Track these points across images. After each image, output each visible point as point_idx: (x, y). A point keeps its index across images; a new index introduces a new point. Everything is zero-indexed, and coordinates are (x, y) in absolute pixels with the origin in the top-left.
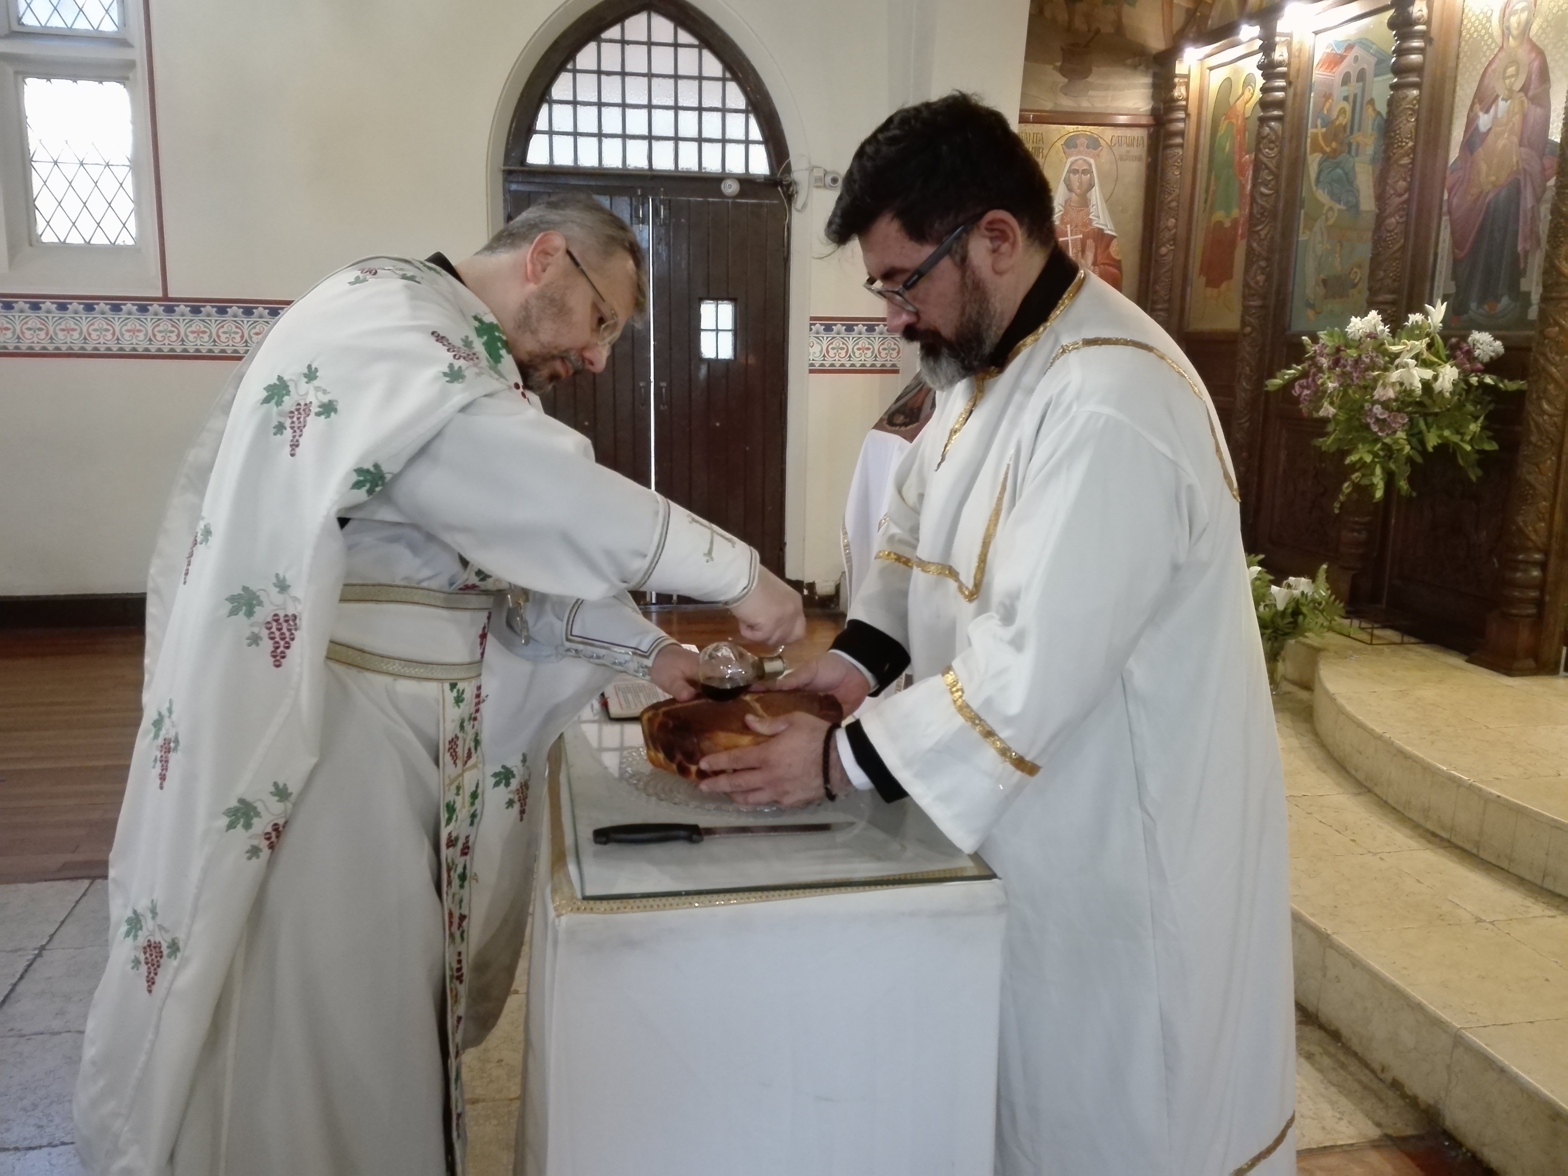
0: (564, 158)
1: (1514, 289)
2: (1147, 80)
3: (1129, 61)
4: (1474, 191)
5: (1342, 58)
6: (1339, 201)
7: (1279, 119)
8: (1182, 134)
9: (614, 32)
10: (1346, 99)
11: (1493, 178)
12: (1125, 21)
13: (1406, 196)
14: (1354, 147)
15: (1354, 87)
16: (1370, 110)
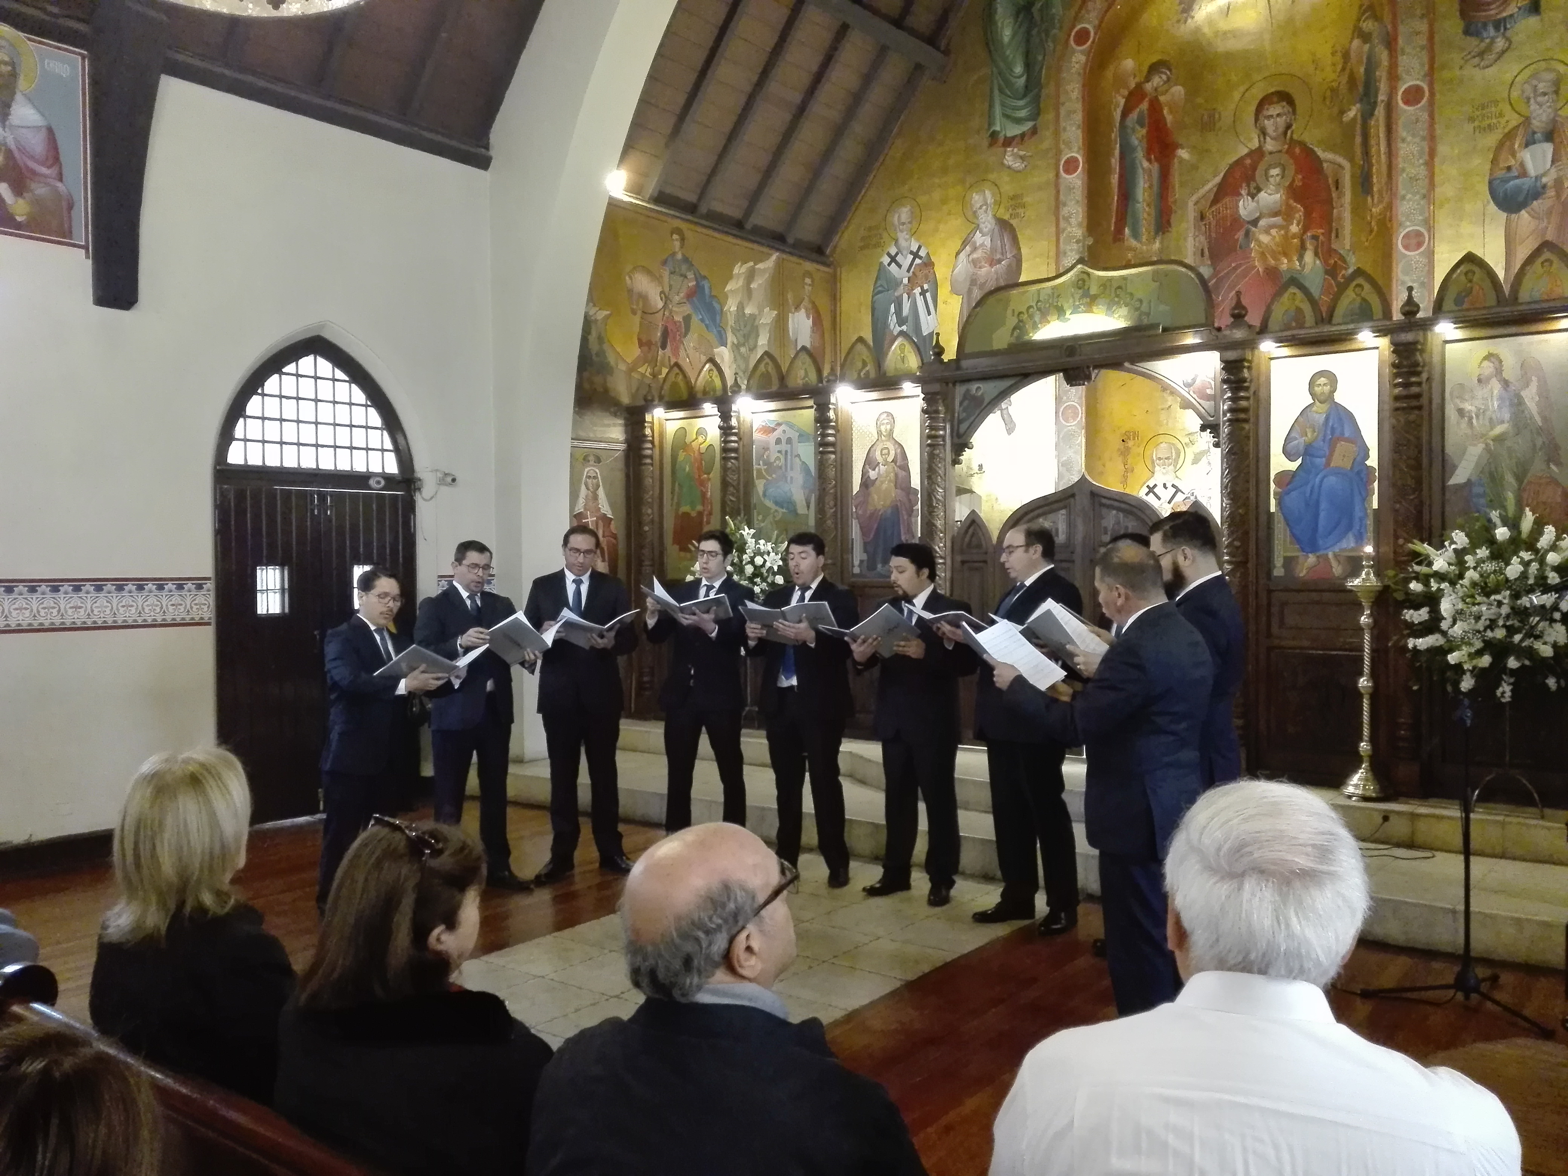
0: (255, 460)
2: (621, 422)
3: (612, 410)
4: (872, 508)
5: (774, 430)
6: (782, 507)
7: (736, 458)
8: (651, 457)
9: (290, 368)
10: (779, 452)
11: (882, 503)
12: (608, 385)
14: (789, 478)
15: (784, 447)
16: (797, 460)
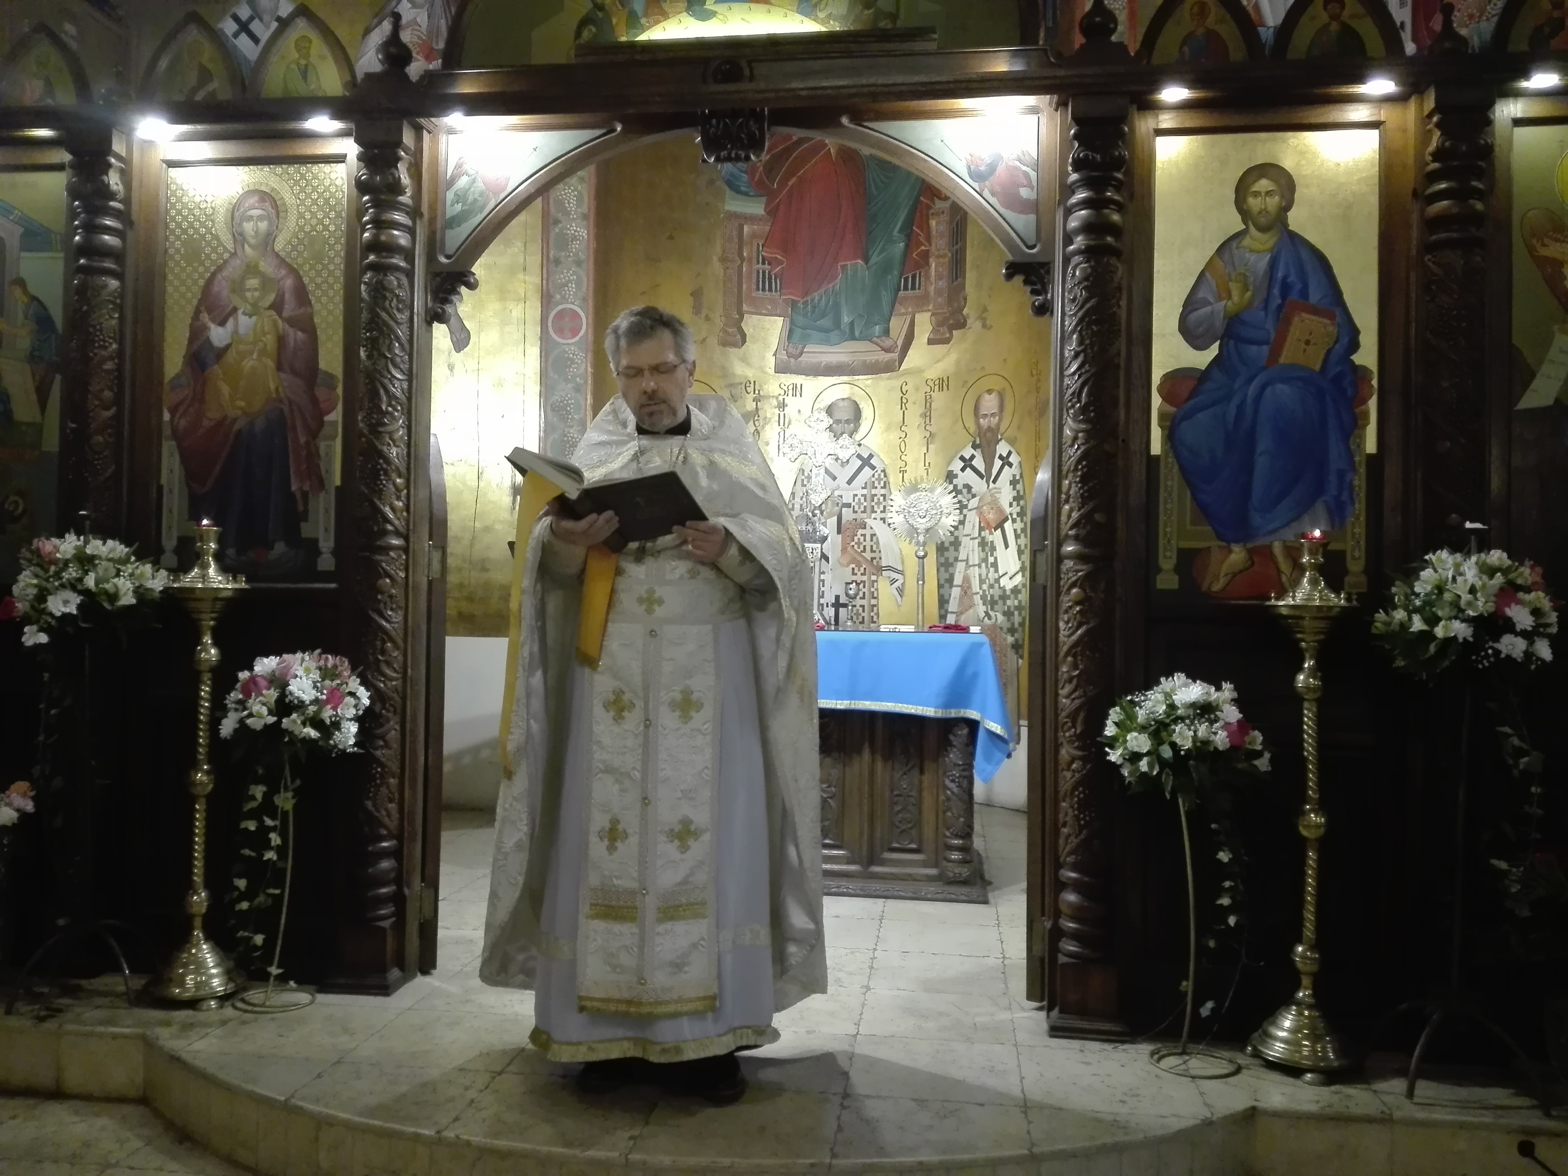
1: (292, 535)
4: (213, 414)
11: (242, 404)
13: (113, 410)
16: (18, 292)
